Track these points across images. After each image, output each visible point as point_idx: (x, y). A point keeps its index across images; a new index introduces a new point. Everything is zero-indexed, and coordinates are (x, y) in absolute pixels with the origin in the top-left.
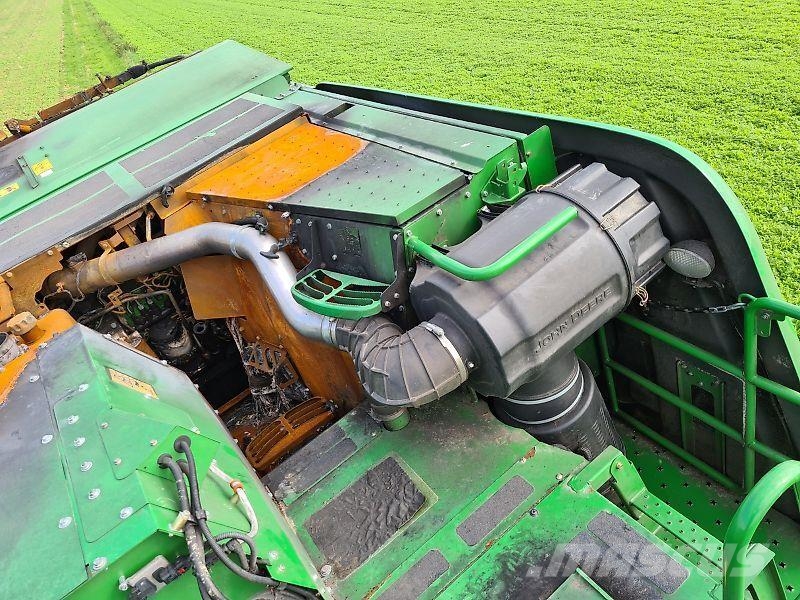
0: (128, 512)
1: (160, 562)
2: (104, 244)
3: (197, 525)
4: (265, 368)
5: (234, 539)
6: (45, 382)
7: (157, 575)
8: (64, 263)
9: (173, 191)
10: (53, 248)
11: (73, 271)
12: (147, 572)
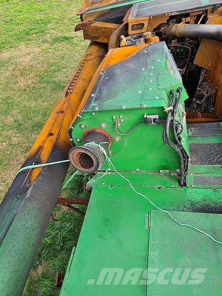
0: (157, 98)
1: (157, 117)
2: (183, 19)
3: (173, 113)
4: (205, 93)
5: (180, 124)
6: (148, 54)
7: (154, 120)
8: (168, 21)
9: (219, 7)
10: (168, 14)
11: (169, 25)
12: (153, 117)
